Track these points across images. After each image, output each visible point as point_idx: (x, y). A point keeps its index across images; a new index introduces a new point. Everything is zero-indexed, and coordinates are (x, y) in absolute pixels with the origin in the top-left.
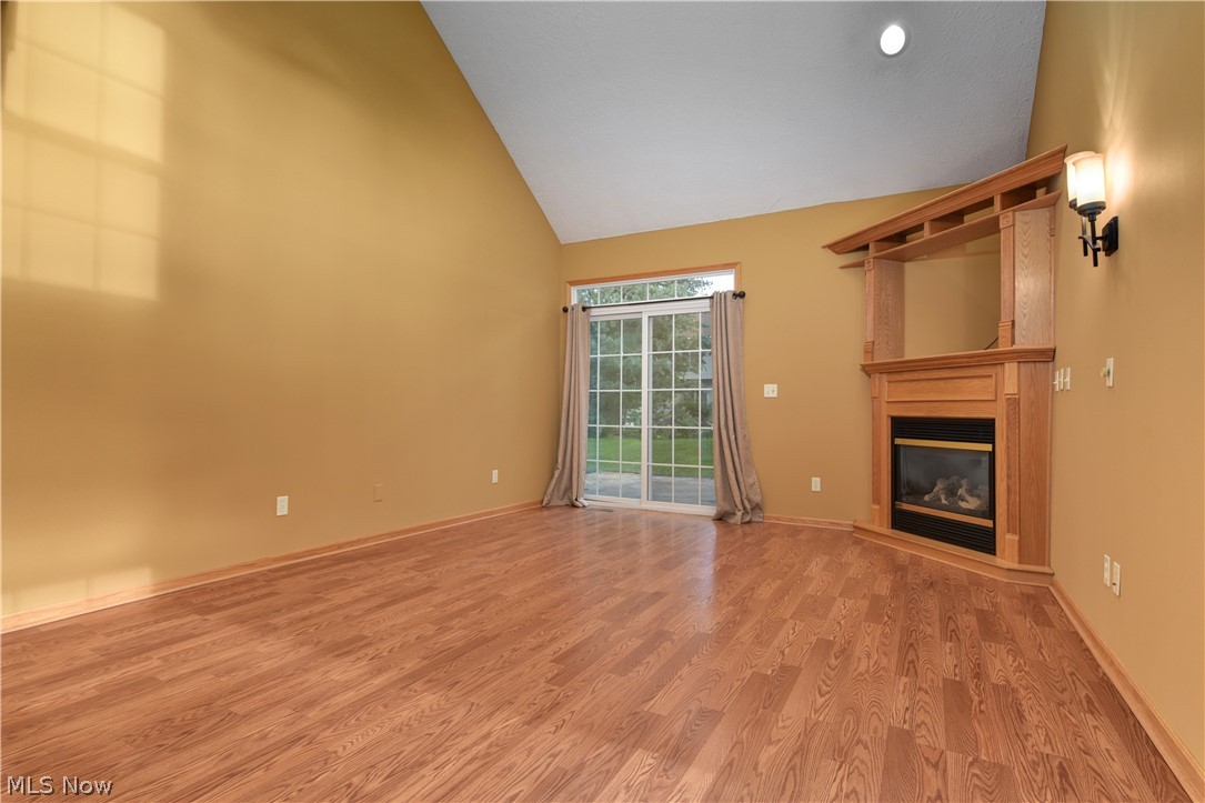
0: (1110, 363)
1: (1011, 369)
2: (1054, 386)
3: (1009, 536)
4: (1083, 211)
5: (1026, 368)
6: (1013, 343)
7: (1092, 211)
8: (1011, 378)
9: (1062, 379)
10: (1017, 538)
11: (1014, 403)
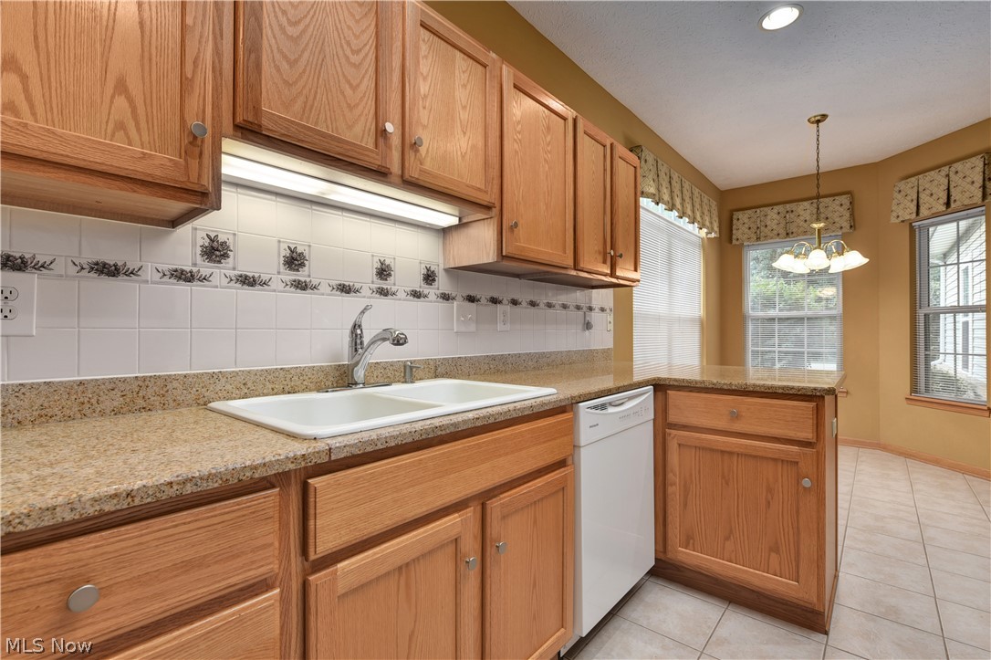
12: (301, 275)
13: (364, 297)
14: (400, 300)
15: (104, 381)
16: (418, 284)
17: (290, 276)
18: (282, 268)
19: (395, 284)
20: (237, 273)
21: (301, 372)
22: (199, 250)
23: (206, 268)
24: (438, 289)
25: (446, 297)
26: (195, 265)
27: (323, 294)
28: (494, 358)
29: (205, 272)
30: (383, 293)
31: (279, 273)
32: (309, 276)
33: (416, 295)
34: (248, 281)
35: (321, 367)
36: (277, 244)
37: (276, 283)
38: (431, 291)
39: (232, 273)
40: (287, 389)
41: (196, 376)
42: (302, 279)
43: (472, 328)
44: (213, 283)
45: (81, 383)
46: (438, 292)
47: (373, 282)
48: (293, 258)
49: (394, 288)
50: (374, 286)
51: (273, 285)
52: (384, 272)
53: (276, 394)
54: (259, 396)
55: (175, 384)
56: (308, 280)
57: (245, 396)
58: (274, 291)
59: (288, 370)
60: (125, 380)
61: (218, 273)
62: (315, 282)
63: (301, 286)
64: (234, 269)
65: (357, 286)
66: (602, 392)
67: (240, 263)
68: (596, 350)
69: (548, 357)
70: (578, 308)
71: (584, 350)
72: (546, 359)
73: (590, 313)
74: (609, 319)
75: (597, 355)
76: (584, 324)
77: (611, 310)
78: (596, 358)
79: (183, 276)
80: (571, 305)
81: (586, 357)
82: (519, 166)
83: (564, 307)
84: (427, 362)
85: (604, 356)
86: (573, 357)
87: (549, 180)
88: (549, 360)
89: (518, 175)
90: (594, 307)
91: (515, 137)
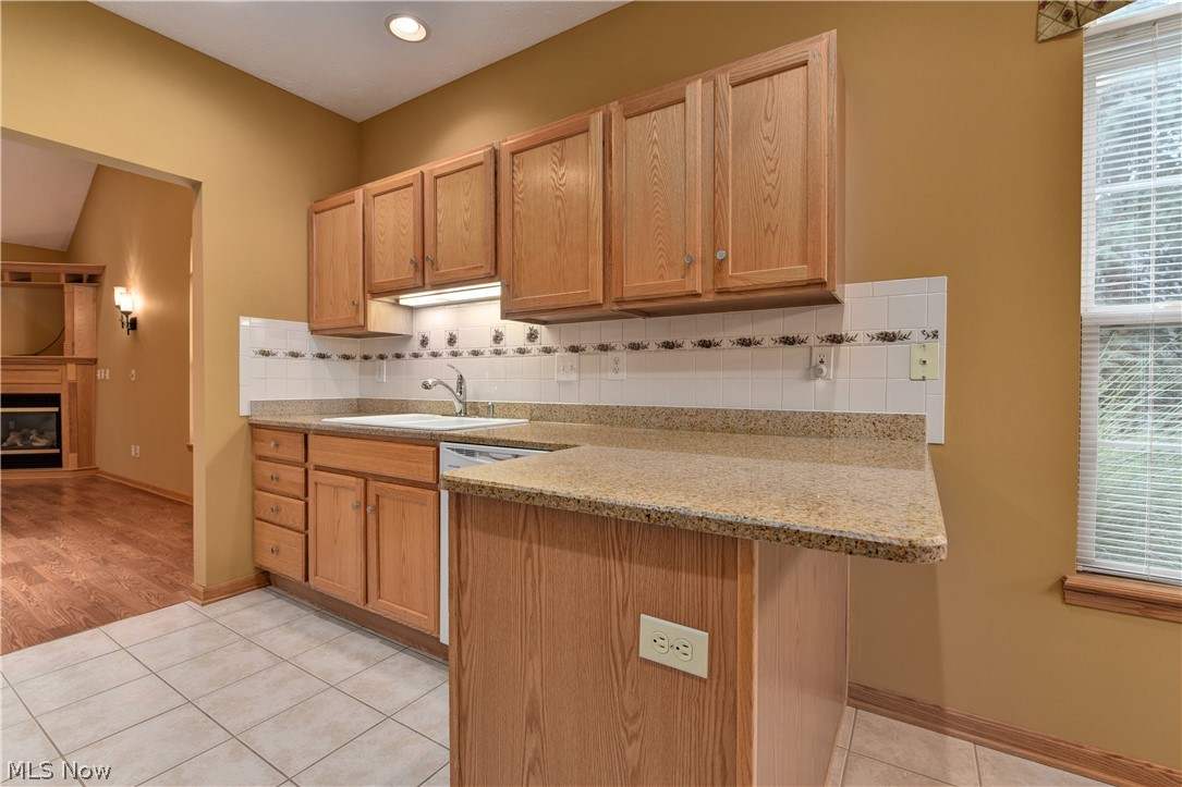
0: (133, 372)
1: (71, 368)
2: (96, 377)
3: (71, 455)
4: (123, 313)
5: (79, 367)
6: (73, 354)
7: (127, 314)
8: (72, 372)
9: (101, 374)
10: (76, 455)
11: (73, 385)
12: (455, 348)
13: (487, 357)
14: (510, 356)
16: (523, 342)
17: (450, 349)
18: (447, 346)
19: (505, 346)
20: (431, 351)
21: (451, 404)
22: (419, 343)
23: (422, 351)
24: (540, 344)
25: (547, 351)
26: (418, 350)
27: (466, 358)
28: (596, 408)
30: (498, 353)
31: (446, 348)
32: (458, 348)
33: (522, 351)
34: (435, 355)
36: (445, 332)
37: (445, 354)
38: (534, 347)
39: (429, 352)
42: (456, 350)
43: (574, 376)
44: (424, 357)
46: (540, 347)
47: (491, 347)
48: (451, 339)
49: (505, 349)
50: (492, 349)
58: (444, 358)
61: (425, 352)
62: (461, 351)
63: (455, 354)
64: (430, 349)
66: (470, 438)
67: (433, 346)
68: (843, 414)
69: (691, 416)
70: (788, 341)
71: (795, 412)
72: (687, 418)
73: (833, 349)
74: (918, 354)
75: (846, 424)
76: (810, 368)
77: (935, 335)
78: (843, 430)
79: (416, 356)
80: (766, 338)
81: (802, 424)
82: (521, 223)
83: (745, 343)
84: (524, 406)
85: (879, 428)
86: (757, 420)
87: (563, 216)
88: (693, 420)
89: (519, 234)
90: (851, 334)
91: (516, 199)
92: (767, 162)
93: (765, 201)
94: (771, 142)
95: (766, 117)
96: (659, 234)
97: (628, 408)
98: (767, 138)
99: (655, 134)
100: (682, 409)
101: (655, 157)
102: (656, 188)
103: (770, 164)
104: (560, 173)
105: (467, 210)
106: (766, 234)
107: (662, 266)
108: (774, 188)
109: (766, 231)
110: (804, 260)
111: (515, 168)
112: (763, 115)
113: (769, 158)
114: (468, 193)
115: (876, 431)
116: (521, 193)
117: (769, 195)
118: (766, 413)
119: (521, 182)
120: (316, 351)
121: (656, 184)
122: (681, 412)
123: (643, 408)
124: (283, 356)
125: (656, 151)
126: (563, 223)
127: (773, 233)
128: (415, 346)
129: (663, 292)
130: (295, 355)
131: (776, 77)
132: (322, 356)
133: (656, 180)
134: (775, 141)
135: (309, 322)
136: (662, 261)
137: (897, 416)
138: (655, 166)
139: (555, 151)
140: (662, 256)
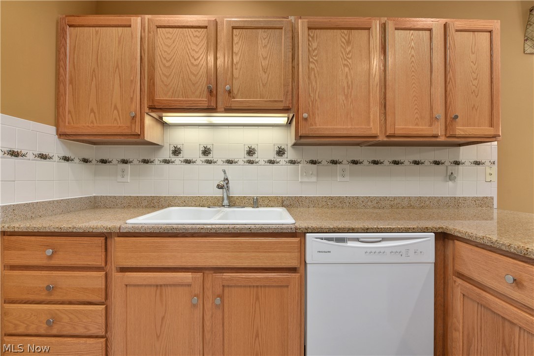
12: (209, 158)
13: (240, 165)
14: (261, 165)
15: (143, 197)
16: (272, 156)
17: (205, 158)
18: (201, 155)
19: (257, 158)
20: (184, 159)
21: (207, 198)
22: (171, 153)
23: (173, 158)
24: (287, 158)
25: (292, 162)
26: (170, 157)
27: (219, 165)
29: (173, 159)
30: (251, 162)
31: (200, 157)
32: (213, 158)
33: (272, 162)
34: (188, 162)
35: (216, 197)
36: (199, 146)
37: (199, 162)
38: (282, 160)
39: (182, 159)
40: (201, 205)
41: (168, 197)
42: (210, 159)
43: (314, 179)
44: (176, 163)
45: (137, 197)
46: (287, 160)
47: (244, 158)
48: (205, 151)
49: (257, 160)
50: (245, 160)
51: (197, 163)
52: (251, 152)
53: (196, 206)
54: (190, 206)
55: (162, 199)
56: (212, 159)
57: (185, 206)
58: (198, 165)
59: (201, 197)
60: (148, 197)
61: (177, 159)
62: (215, 160)
63: (209, 162)
64: (183, 157)
65: (236, 160)
67: (185, 155)
68: (463, 197)
69: (391, 201)
70: (437, 163)
71: (443, 197)
72: (389, 202)
73: (457, 167)
74: (488, 171)
75: (464, 202)
76: (446, 176)
77: (494, 163)
78: (463, 205)
79: (166, 162)
80: (426, 161)
81: (446, 203)
82: (315, 77)
83: (416, 163)
84: (277, 198)
85: (477, 203)
86: (425, 201)
87: (349, 78)
88: (392, 203)
89: (314, 83)
90: (463, 161)
91: (311, 60)
92: (473, 74)
93: (472, 93)
94: (475, 65)
95: (472, 52)
96: (415, 100)
97: (353, 197)
98: (472, 62)
99: (413, 44)
100: (386, 197)
101: (413, 56)
102: (413, 74)
103: (475, 76)
104: (348, 50)
105: (265, 59)
106: (472, 109)
107: (417, 118)
108: (476, 87)
109: (473, 108)
110: (491, 125)
111: (310, 39)
112: (470, 51)
113: (473, 72)
114: (266, 46)
115: (476, 204)
116: (315, 56)
117: (474, 91)
118: (429, 198)
119: (315, 49)
120: (62, 154)
121: (413, 71)
122: (385, 199)
123: (363, 197)
124: (32, 157)
125: (413, 52)
126: (350, 83)
127: (476, 110)
128: (167, 154)
129: (420, 133)
130: (43, 157)
131: (476, 33)
132: (66, 159)
133: (413, 69)
134: (476, 64)
135: (57, 125)
136: (417, 115)
137: (484, 197)
138: (413, 61)
139: (343, 35)
140: (417, 113)
